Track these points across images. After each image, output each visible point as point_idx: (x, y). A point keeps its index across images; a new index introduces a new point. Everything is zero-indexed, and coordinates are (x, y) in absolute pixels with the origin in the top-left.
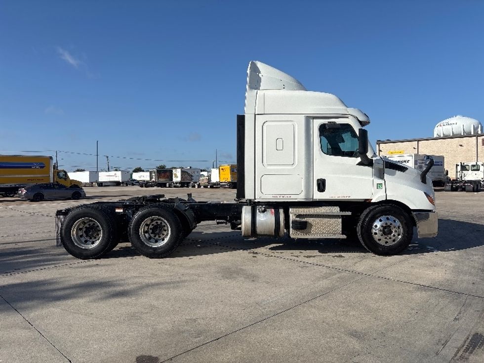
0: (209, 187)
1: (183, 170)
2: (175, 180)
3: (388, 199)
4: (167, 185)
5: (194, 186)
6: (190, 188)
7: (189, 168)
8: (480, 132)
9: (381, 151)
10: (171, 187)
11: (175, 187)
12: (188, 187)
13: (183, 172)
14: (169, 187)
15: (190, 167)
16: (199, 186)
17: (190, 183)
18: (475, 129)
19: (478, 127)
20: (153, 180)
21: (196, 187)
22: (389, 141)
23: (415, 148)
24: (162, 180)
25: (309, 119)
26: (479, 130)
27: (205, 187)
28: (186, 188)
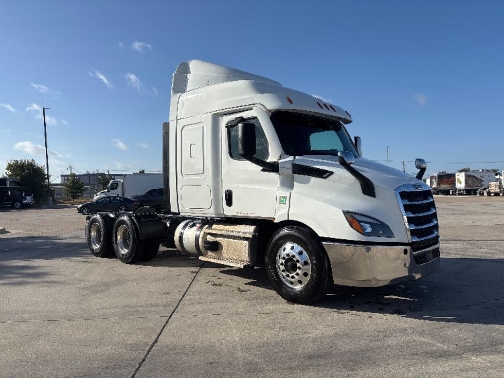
0: (501, 194)
1: (468, 173)
2: (458, 186)
3: (290, 219)
4: (451, 193)
5: (482, 194)
6: (478, 195)
7: (481, 171)
10: (455, 195)
11: (460, 194)
12: (475, 194)
13: (468, 177)
14: (453, 194)
15: (483, 170)
16: (489, 194)
17: (477, 190)
20: (434, 186)
21: (485, 194)
24: (444, 187)
25: (216, 117)
27: (497, 194)
28: (473, 196)
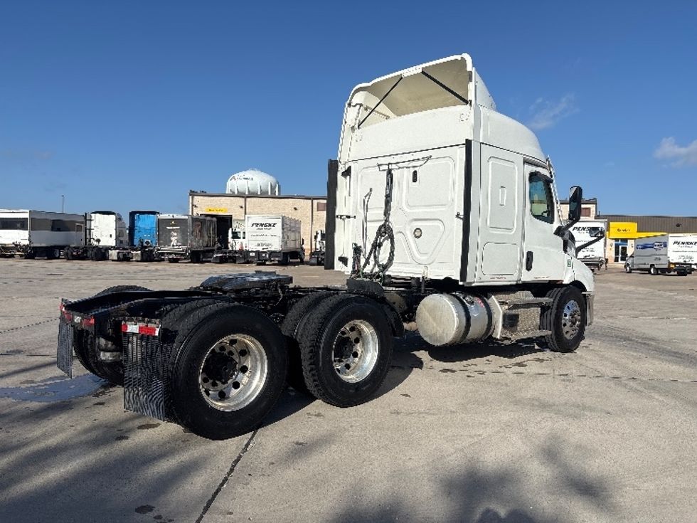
3: (575, 279)
8: (277, 194)
9: (196, 206)
18: (273, 189)
19: (275, 187)
22: (204, 194)
23: (242, 207)
26: (277, 190)
